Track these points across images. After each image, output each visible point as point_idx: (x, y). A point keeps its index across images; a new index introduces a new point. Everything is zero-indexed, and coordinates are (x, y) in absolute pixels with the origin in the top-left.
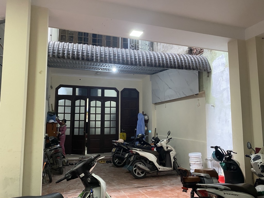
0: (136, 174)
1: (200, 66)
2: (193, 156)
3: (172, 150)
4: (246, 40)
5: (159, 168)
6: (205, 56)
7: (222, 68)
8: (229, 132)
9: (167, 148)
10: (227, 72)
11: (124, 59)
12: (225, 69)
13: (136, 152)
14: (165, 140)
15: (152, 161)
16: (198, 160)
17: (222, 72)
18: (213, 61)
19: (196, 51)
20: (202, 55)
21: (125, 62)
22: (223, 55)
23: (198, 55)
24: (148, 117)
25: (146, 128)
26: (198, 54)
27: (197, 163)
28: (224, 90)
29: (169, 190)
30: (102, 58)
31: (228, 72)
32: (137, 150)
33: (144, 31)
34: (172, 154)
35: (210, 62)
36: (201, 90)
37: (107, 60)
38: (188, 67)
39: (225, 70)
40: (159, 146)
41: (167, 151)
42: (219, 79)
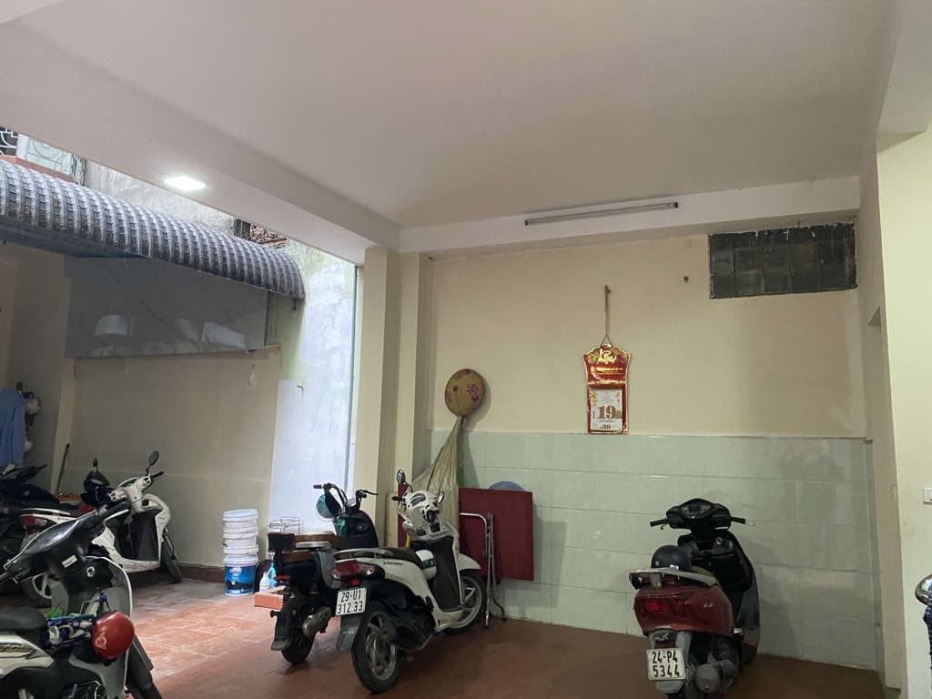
0: (42, 593)
1: (282, 282)
2: (237, 519)
3: (160, 508)
4: (401, 252)
5: (121, 566)
6: (290, 254)
7: (333, 298)
8: (335, 452)
9: (146, 502)
10: (347, 310)
11: (86, 220)
12: (343, 301)
13: (47, 520)
14: (140, 482)
15: (103, 546)
16: (249, 529)
17: (334, 307)
18: (312, 275)
19: (263, 233)
20: (281, 250)
21: (88, 232)
22: (341, 266)
23: (266, 246)
24: (39, 404)
25: (28, 445)
26: (268, 242)
27: (245, 536)
28: (335, 350)
29: (174, 617)
30: (13, 204)
31: (349, 310)
32: (51, 514)
33: (208, 183)
34: (161, 521)
35: (303, 274)
36: (268, 341)
37: (31, 213)
38: (255, 277)
39: (340, 304)
40: (117, 498)
41: (142, 513)
42: (325, 324)
